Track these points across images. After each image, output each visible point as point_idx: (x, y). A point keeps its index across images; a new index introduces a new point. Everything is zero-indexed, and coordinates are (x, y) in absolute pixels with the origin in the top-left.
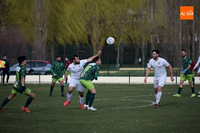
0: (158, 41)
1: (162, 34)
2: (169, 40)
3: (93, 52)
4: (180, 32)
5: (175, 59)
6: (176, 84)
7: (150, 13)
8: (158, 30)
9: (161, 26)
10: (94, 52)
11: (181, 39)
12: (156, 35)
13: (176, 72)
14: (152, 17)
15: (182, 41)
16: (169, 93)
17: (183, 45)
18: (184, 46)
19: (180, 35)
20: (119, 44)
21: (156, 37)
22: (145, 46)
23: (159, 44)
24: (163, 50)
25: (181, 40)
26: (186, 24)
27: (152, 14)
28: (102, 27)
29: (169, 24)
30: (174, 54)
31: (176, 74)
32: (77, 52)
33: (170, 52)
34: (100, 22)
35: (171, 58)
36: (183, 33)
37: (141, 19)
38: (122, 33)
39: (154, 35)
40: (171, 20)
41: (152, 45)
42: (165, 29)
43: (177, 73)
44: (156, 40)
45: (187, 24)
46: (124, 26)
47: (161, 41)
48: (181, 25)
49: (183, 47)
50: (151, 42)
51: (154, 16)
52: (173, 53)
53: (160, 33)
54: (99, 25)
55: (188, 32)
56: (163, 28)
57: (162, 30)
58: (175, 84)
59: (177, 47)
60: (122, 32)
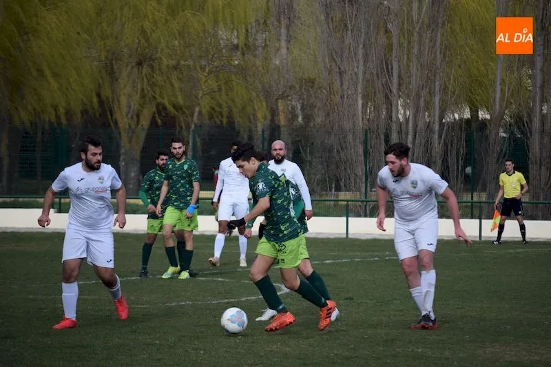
0: (300, 119)
1: (311, 101)
2: (328, 114)
3: (120, 145)
4: (360, 95)
5: (345, 169)
6: (345, 236)
7: (279, 40)
8: (300, 87)
9: (306, 78)
10: (122, 145)
11: (360, 113)
12: (294, 103)
13: (347, 205)
14: (284, 51)
15: (363, 119)
16: (328, 262)
17: (366, 132)
18: (369, 135)
19: (360, 102)
20: (193, 126)
21: (293, 108)
22: (263, 130)
23: (301, 127)
24: (313, 144)
25: (361, 119)
26: (375, 73)
27: (283, 44)
28: (146, 75)
29: (329, 74)
30: (342, 155)
31: (347, 210)
32: (73, 146)
33: (331, 150)
34: (140, 64)
35: (333, 167)
36: (366, 97)
37: (255, 56)
38: (200, 95)
39: (289, 102)
40: (336, 62)
41: (282, 129)
42: (318, 85)
43: (351, 207)
44: (294, 116)
45: (378, 74)
46: (206, 74)
47: (308, 118)
48: (361, 76)
49: (366, 135)
50: (279, 121)
51: (288, 48)
52: (338, 151)
53: (305, 97)
54: (135, 70)
55: (380, 96)
56: (313, 83)
57: (310, 89)
58: (344, 238)
59: (350, 137)
60: (201, 92)
